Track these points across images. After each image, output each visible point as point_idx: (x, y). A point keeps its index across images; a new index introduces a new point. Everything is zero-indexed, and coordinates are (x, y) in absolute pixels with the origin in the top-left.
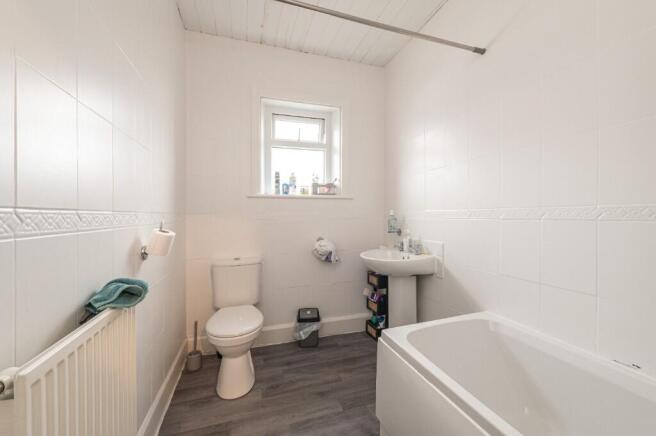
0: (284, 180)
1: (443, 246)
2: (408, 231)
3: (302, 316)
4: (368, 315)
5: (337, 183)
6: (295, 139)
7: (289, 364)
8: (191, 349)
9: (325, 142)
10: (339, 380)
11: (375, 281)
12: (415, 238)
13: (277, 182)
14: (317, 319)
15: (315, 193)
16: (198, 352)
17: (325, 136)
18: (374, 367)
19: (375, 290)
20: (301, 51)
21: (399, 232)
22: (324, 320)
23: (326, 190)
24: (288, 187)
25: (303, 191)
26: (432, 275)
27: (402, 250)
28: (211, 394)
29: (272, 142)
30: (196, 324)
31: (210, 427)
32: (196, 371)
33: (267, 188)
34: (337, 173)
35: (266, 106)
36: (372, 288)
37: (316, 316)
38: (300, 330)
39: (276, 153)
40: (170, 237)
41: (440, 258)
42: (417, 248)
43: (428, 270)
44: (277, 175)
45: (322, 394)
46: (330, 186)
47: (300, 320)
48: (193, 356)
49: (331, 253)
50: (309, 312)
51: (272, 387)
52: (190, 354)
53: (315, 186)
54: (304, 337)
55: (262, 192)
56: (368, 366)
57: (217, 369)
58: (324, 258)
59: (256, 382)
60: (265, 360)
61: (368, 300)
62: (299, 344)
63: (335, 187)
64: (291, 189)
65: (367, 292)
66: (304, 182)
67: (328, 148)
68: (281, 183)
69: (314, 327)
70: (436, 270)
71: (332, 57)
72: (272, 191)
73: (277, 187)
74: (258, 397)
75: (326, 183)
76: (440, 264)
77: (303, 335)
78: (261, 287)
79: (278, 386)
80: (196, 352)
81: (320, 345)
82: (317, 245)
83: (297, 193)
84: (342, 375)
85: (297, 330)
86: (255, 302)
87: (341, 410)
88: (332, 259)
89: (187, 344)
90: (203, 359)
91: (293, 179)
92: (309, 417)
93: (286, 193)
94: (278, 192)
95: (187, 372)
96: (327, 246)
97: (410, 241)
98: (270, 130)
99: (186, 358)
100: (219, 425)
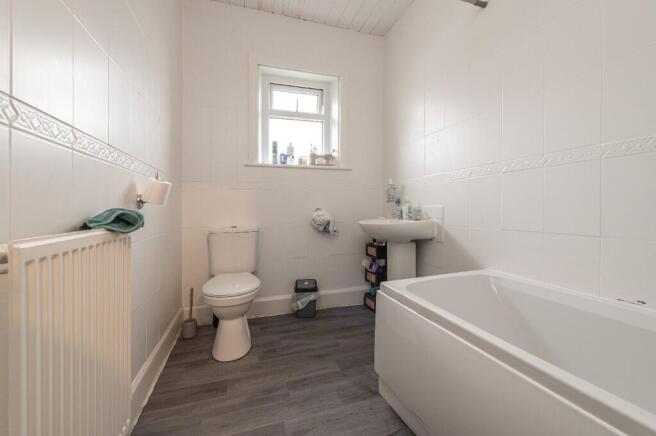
0: (282, 149)
1: (443, 208)
2: (407, 198)
3: (300, 286)
4: (366, 288)
5: (335, 154)
6: (293, 109)
7: (287, 332)
8: (186, 317)
9: (323, 113)
10: (337, 345)
11: (373, 251)
12: (415, 206)
13: (275, 151)
14: (315, 289)
15: (313, 163)
16: (194, 320)
17: (323, 107)
18: (372, 334)
19: (374, 261)
20: (299, 18)
21: (398, 202)
22: (322, 292)
23: (324, 161)
24: (286, 157)
25: (301, 161)
26: (431, 240)
27: (401, 217)
28: (207, 357)
29: (269, 113)
30: (192, 290)
31: (205, 385)
32: (191, 339)
33: (265, 158)
34: (335, 144)
35: (265, 75)
36: (371, 259)
37: (313, 286)
38: (298, 299)
39: (273, 123)
40: (167, 186)
41: (440, 222)
42: (416, 214)
43: (428, 234)
44: (275, 144)
45: (320, 357)
46: (328, 157)
47: (297, 290)
48: (190, 323)
49: (329, 223)
50: (306, 283)
51: (269, 351)
52: (186, 321)
53: (314, 157)
54: (301, 307)
55: (260, 161)
56: (367, 333)
57: (213, 336)
58: (322, 228)
59: (252, 347)
60: (262, 329)
61: (367, 271)
62: (297, 315)
63: (333, 158)
64: (289, 159)
65: (366, 263)
66: (302, 153)
67: (326, 119)
68: (279, 153)
69: (312, 296)
70: (435, 234)
71: (331, 25)
72: (270, 161)
73: (275, 157)
74: (255, 360)
75: (324, 154)
76: (440, 228)
77: (301, 304)
78: (257, 259)
79: (274, 350)
80: (191, 320)
81: (318, 316)
82: (315, 215)
83: (296, 163)
84: (340, 341)
85: (295, 300)
86: (253, 269)
87: (338, 369)
88: (331, 228)
89: (182, 312)
90: (198, 328)
91: (291, 149)
92: (307, 376)
93: (284, 163)
94: (275, 161)
95: (182, 339)
96: (325, 215)
97: (410, 208)
98: (267, 100)
99: (182, 326)
100: (214, 383)
